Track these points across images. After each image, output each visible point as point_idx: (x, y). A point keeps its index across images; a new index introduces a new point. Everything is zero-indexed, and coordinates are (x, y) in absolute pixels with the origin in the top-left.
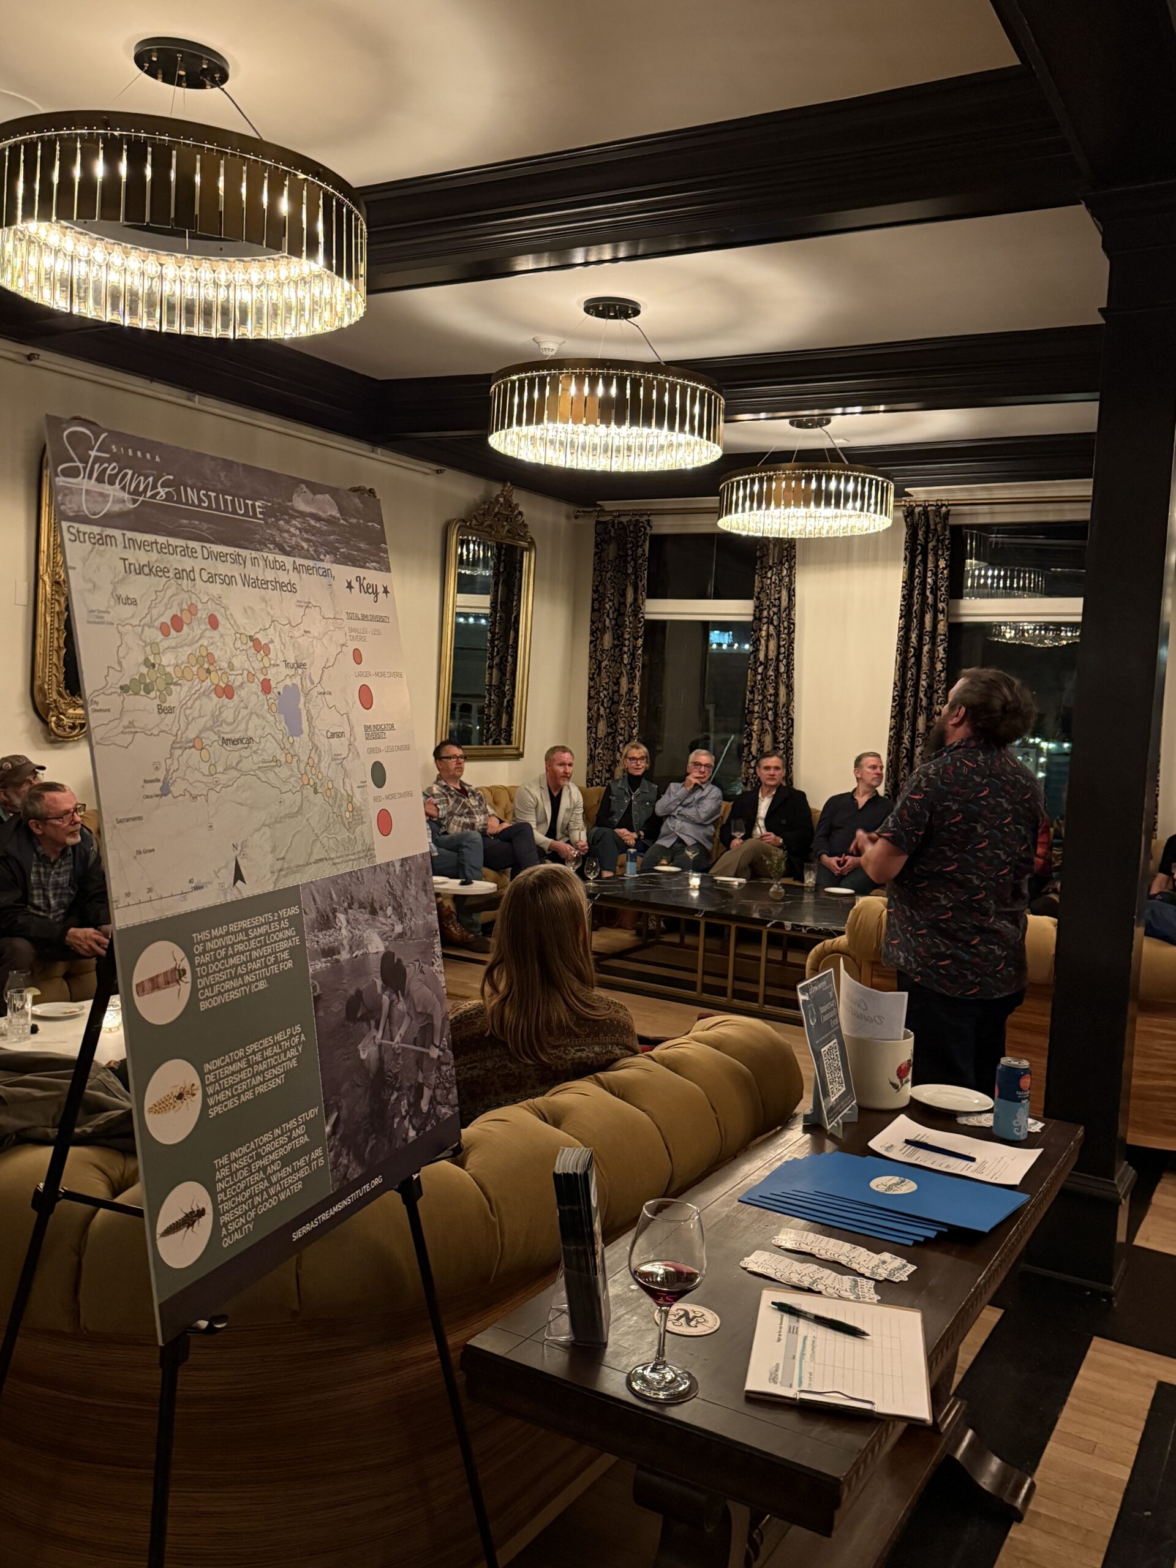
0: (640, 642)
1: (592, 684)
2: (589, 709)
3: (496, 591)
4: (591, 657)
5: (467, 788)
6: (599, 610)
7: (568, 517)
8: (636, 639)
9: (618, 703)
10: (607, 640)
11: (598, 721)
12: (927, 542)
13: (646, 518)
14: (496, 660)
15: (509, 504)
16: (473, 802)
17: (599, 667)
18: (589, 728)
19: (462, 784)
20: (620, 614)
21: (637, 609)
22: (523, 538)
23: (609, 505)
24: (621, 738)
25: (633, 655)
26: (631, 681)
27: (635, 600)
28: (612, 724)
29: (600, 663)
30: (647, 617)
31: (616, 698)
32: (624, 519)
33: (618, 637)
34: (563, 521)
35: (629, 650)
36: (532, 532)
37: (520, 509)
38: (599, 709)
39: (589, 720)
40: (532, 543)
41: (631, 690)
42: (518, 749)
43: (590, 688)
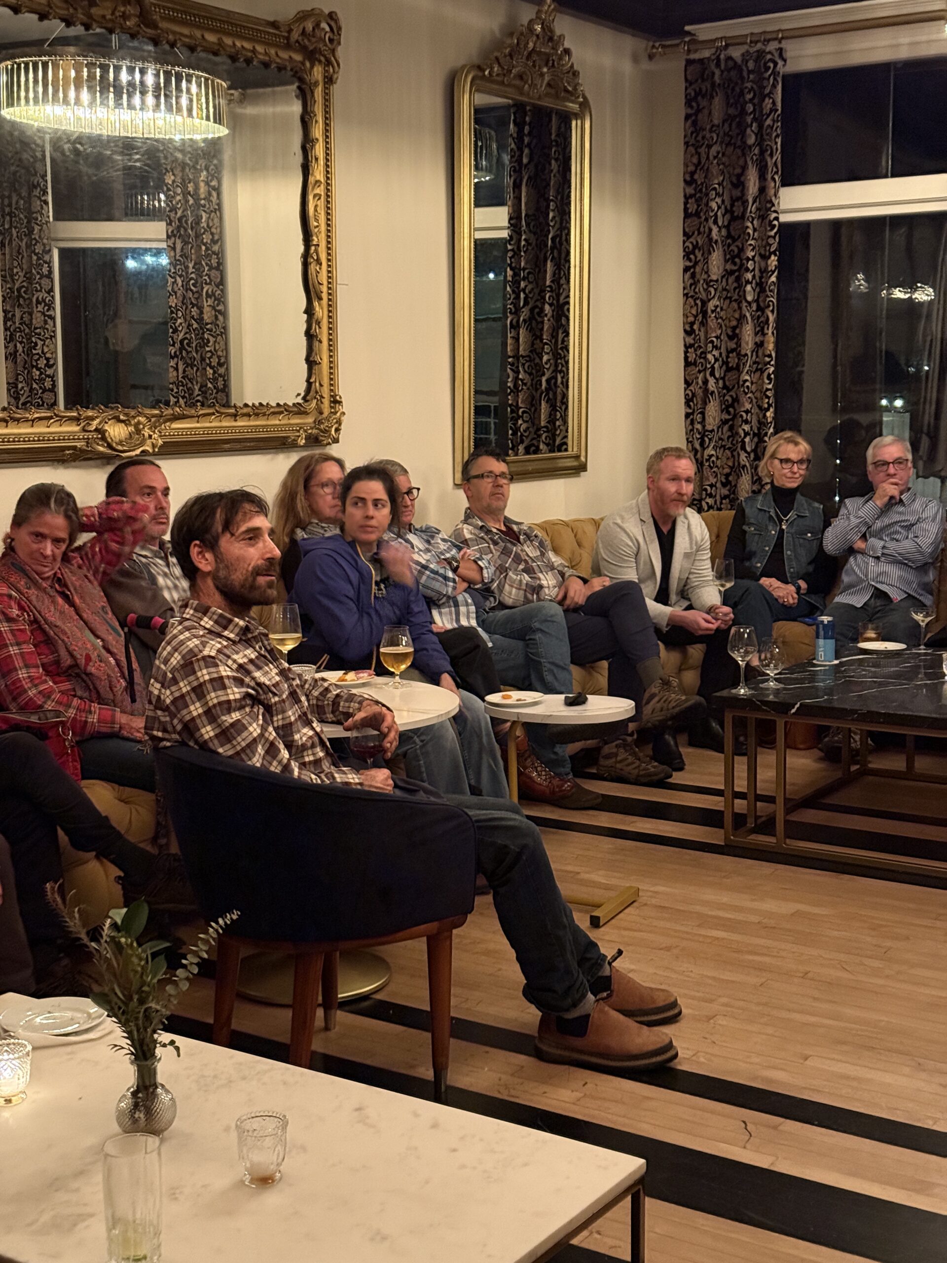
0: (773, 261)
1: (690, 340)
2: (687, 383)
3: (519, 199)
4: (686, 295)
5: (515, 527)
6: (697, 214)
7: (635, 59)
8: (765, 257)
9: (738, 369)
10: (716, 263)
11: (705, 403)
13: (772, 46)
14: (524, 314)
15: (549, 36)
16: (531, 551)
17: (704, 313)
18: (687, 416)
19: (507, 521)
20: (735, 217)
21: (766, 204)
22: (572, 94)
23: (705, 31)
24: (747, 428)
25: (761, 287)
26: (760, 330)
27: (762, 190)
28: (730, 407)
29: (704, 303)
30: (784, 218)
31: (733, 361)
32: (736, 53)
33: (735, 257)
34: (627, 67)
35: (754, 277)
36: (586, 85)
37: (567, 44)
38: (706, 382)
39: (688, 402)
40: (585, 105)
41: (760, 345)
42: (577, 457)
43: (687, 347)
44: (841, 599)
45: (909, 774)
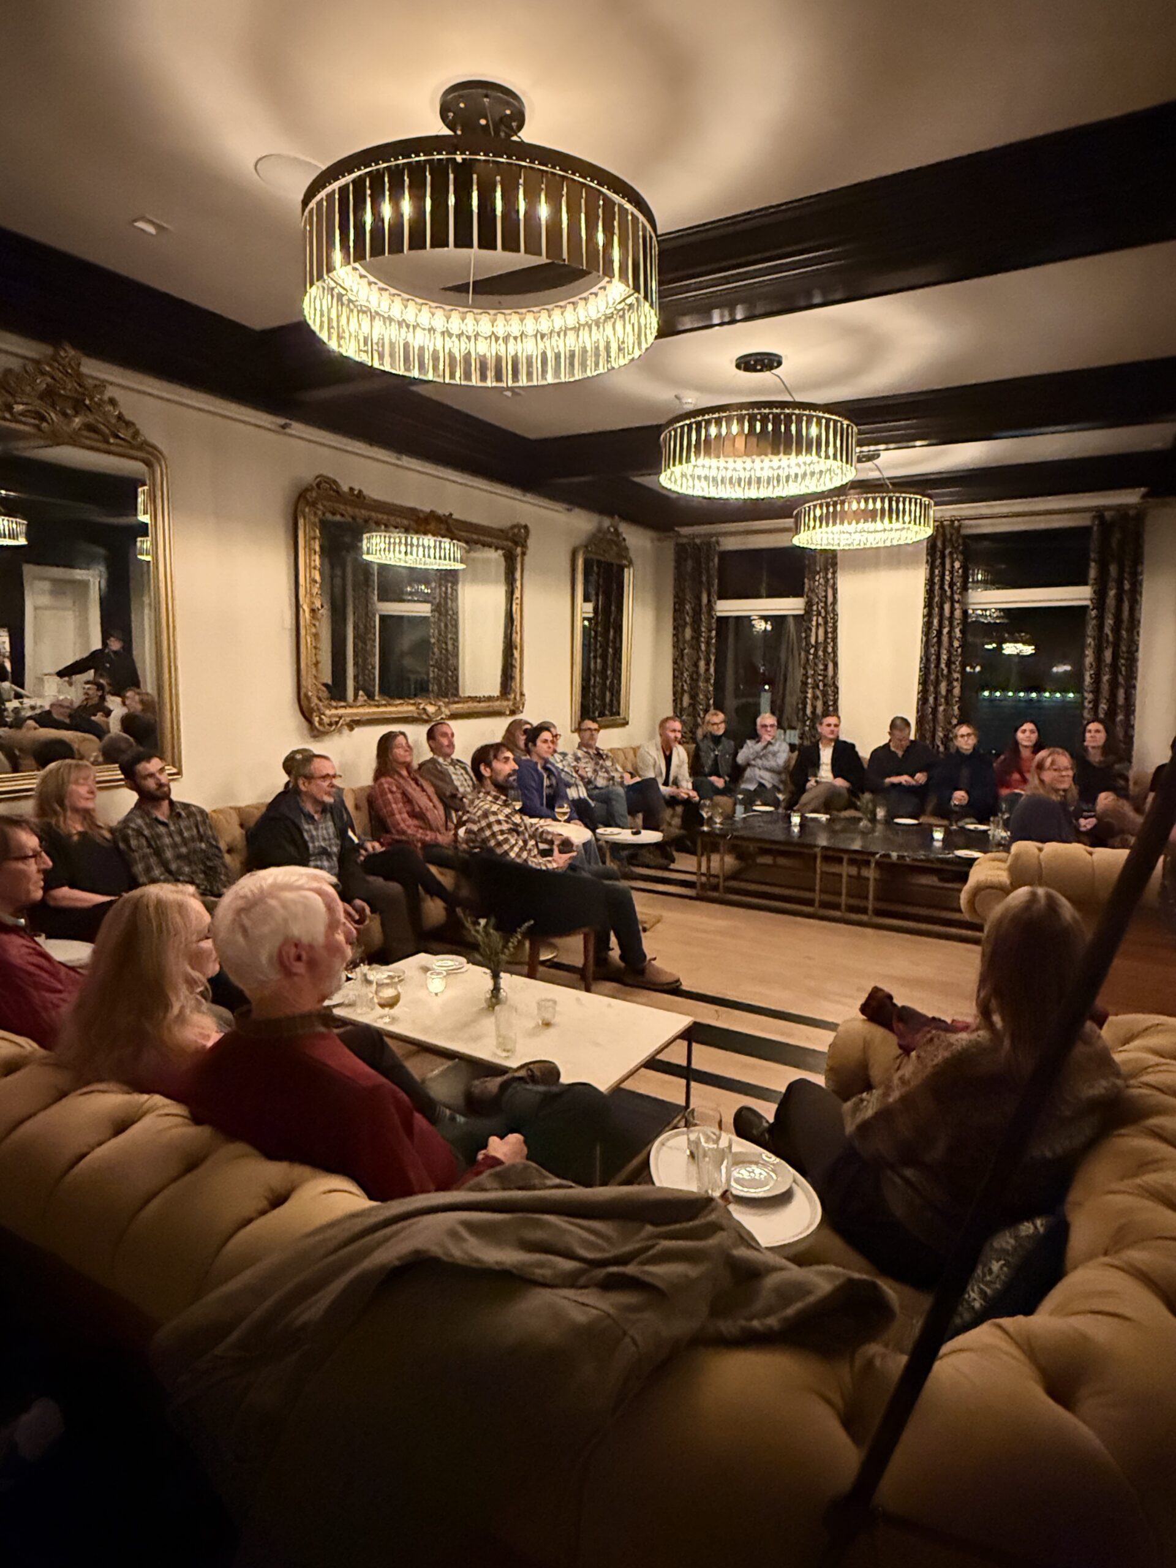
0: (714, 633)
1: (676, 666)
2: (674, 686)
3: (597, 601)
4: (674, 647)
5: (601, 752)
6: (679, 610)
7: (652, 541)
8: (710, 631)
9: (697, 680)
10: (688, 633)
11: (682, 695)
12: (944, 548)
13: (714, 539)
14: (600, 652)
15: (617, 533)
17: (682, 655)
18: (674, 701)
19: (597, 749)
20: (697, 613)
21: (710, 607)
22: (626, 558)
23: (685, 530)
24: (701, 707)
25: (708, 644)
26: (708, 664)
27: (709, 601)
28: (693, 697)
29: (682, 650)
30: (719, 614)
31: (695, 676)
32: (698, 541)
33: (697, 631)
34: (648, 545)
35: (705, 640)
36: (632, 554)
37: (624, 536)
38: (683, 686)
39: (674, 694)
40: (631, 563)
41: (707, 670)
42: (624, 719)
43: (674, 669)
44: (743, 786)
45: (775, 865)
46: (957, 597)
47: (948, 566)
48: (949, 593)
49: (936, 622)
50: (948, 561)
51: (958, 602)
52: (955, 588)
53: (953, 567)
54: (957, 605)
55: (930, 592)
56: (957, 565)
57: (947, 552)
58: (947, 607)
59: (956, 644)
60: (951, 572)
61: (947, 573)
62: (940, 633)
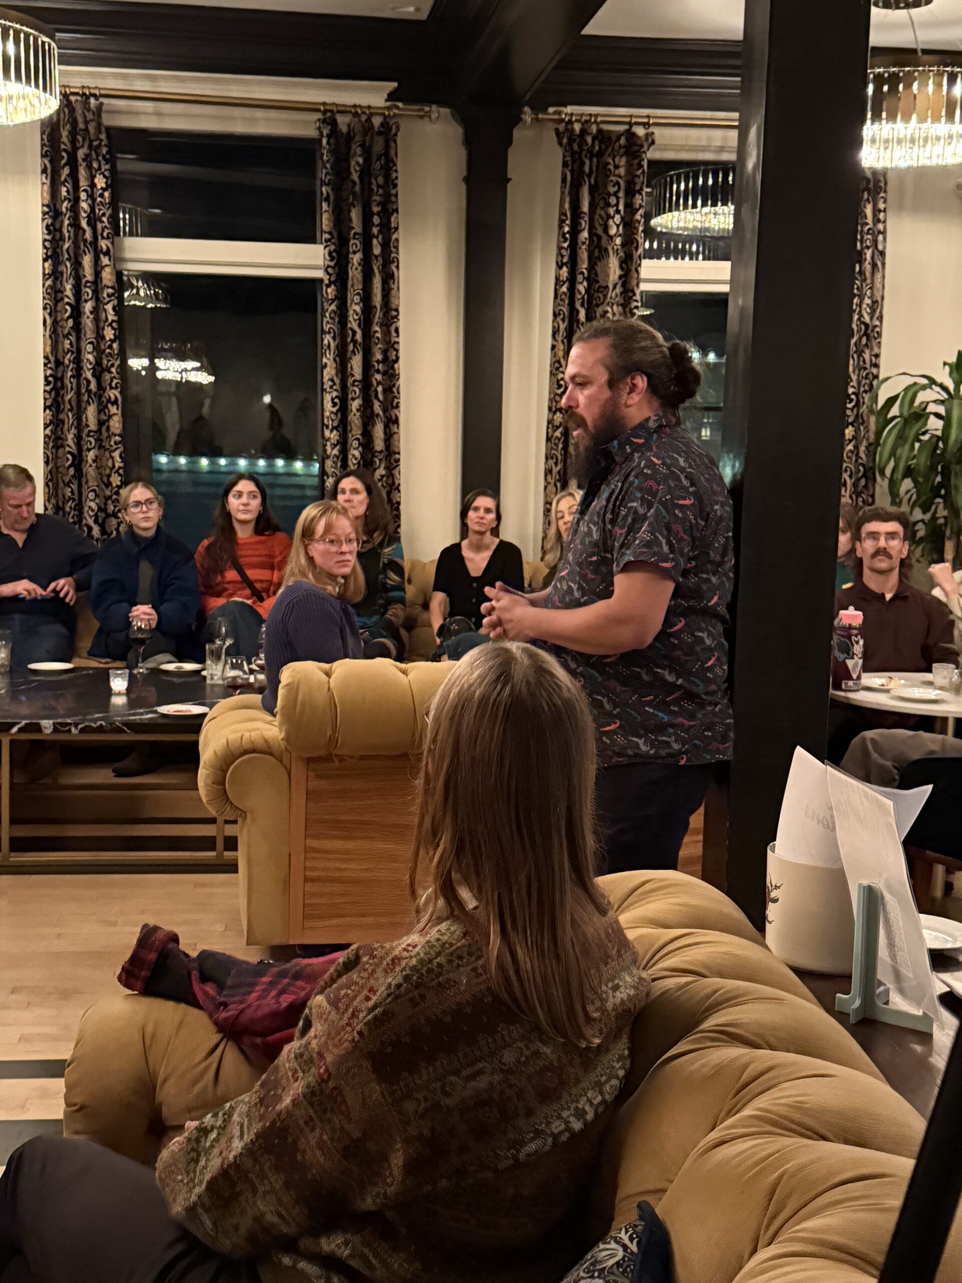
12: (75, 149)
46: (104, 244)
47: (83, 183)
48: (88, 235)
49: (68, 288)
50: (82, 173)
51: (107, 253)
52: (99, 226)
53: (93, 185)
54: (105, 260)
55: (53, 230)
56: (100, 182)
57: (81, 153)
58: (87, 261)
59: (109, 334)
60: (91, 196)
61: (83, 196)
62: (77, 313)
